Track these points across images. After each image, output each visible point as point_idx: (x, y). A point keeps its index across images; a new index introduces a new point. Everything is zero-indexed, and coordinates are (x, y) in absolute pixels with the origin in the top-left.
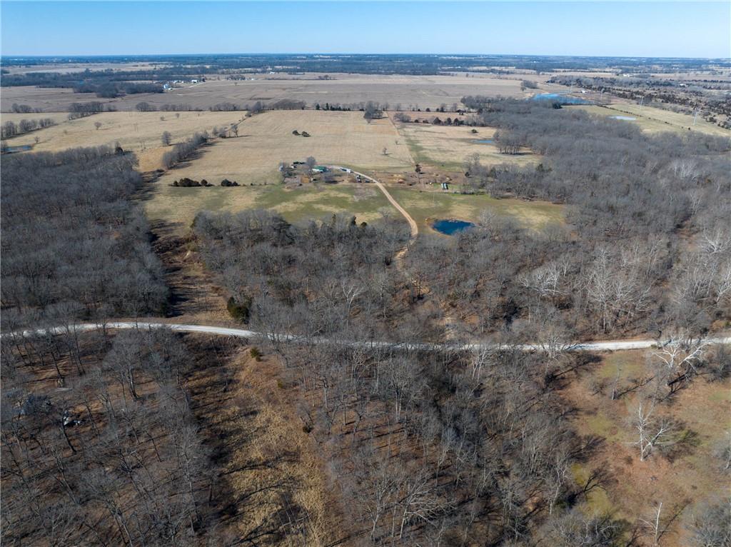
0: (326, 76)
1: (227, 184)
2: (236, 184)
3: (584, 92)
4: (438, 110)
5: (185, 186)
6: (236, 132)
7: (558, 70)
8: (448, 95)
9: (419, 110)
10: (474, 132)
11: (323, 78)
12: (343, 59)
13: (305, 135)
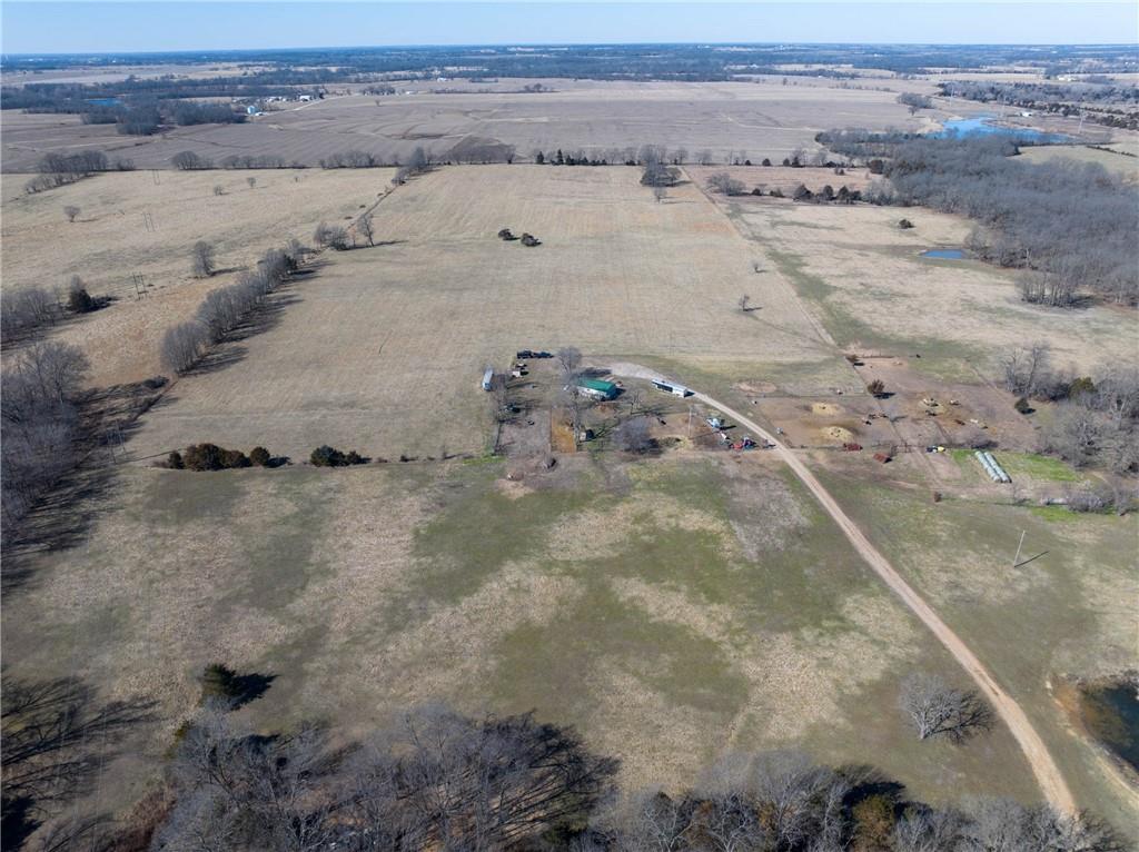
0: (538, 86)
1: (331, 458)
2: (357, 460)
3: (1026, 114)
5: (201, 469)
8: (777, 124)
9: (748, 163)
10: (906, 225)
11: (531, 87)
13: (530, 242)
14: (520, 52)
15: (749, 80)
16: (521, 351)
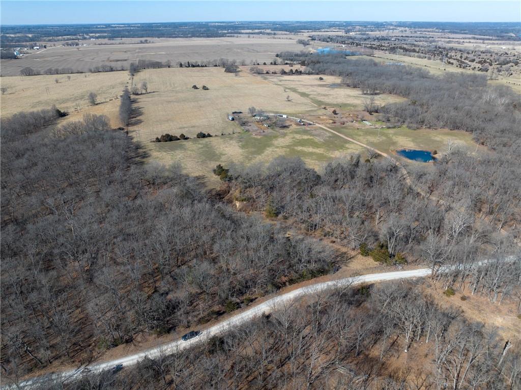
0: (146, 41)
1: (202, 135)
3: (344, 46)
4: (271, 64)
5: (166, 141)
6: (146, 89)
7: (303, 31)
8: (258, 52)
9: (258, 64)
10: (321, 79)
11: (143, 41)
12: (138, 27)
13: (205, 88)
14: (118, 27)
15: (234, 36)
16: (234, 111)
